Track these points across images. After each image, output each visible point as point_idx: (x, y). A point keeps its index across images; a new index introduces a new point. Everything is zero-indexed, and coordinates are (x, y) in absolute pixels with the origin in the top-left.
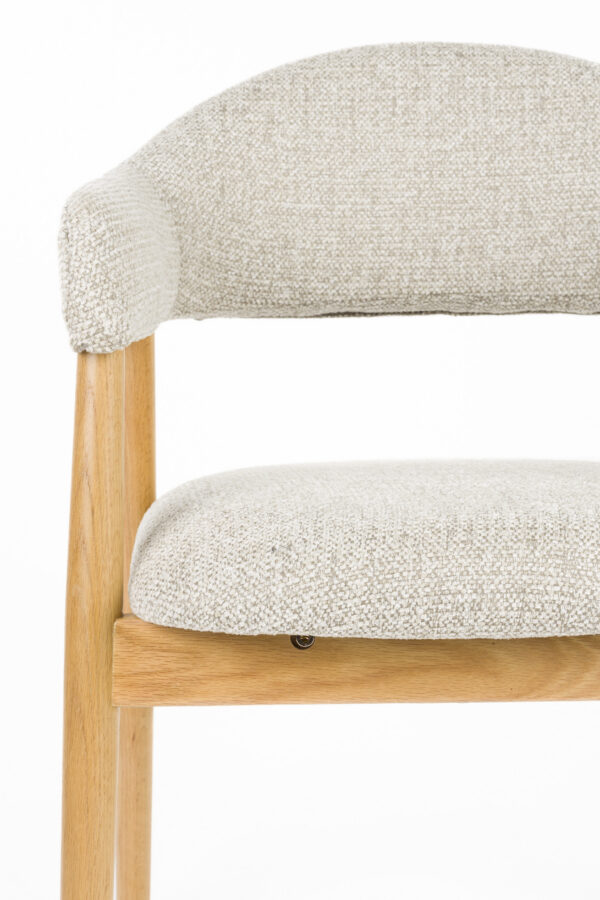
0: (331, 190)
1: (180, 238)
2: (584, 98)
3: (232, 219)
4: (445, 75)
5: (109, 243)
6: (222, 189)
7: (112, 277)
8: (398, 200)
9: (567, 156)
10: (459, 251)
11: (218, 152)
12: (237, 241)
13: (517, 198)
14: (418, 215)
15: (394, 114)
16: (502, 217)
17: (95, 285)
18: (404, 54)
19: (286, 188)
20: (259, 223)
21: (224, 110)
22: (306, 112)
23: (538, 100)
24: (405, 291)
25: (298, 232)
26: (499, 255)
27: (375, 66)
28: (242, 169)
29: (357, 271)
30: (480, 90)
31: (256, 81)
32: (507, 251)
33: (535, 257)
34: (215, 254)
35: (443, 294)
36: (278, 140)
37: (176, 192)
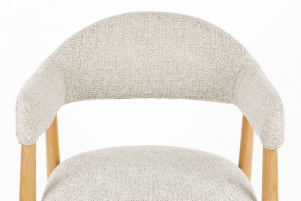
0: (116, 62)
1: (66, 82)
2: (197, 34)
3: (84, 73)
4: (154, 24)
5: (30, 111)
6: (80, 64)
7: (30, 122)
8: (137, 65)
9: (191, 53)
10: (156, 81)
11: (79, 52)
12: (85, 80)
13: (175, 65)
14: (143, 70)
15: (137, 37)
16: (170, 71)
17: (25, 126)
18: (141, 17)
19: (102, 62)
20: (93, 74)
21: (82, 37)
22: (108, 37)
23: (182, 34)
24: (139, 93)
25: (105, 76)
26: (168, 83)
27: (131, 21)
28: (87, 57)
29: (124, 87)
30: (164, 30)
31: (93, 26)
32: (171, 82)
33: (180, 84)
34: (78, 85)
35: (151, 94)
36: (99, 46)
37: (65, 67)
